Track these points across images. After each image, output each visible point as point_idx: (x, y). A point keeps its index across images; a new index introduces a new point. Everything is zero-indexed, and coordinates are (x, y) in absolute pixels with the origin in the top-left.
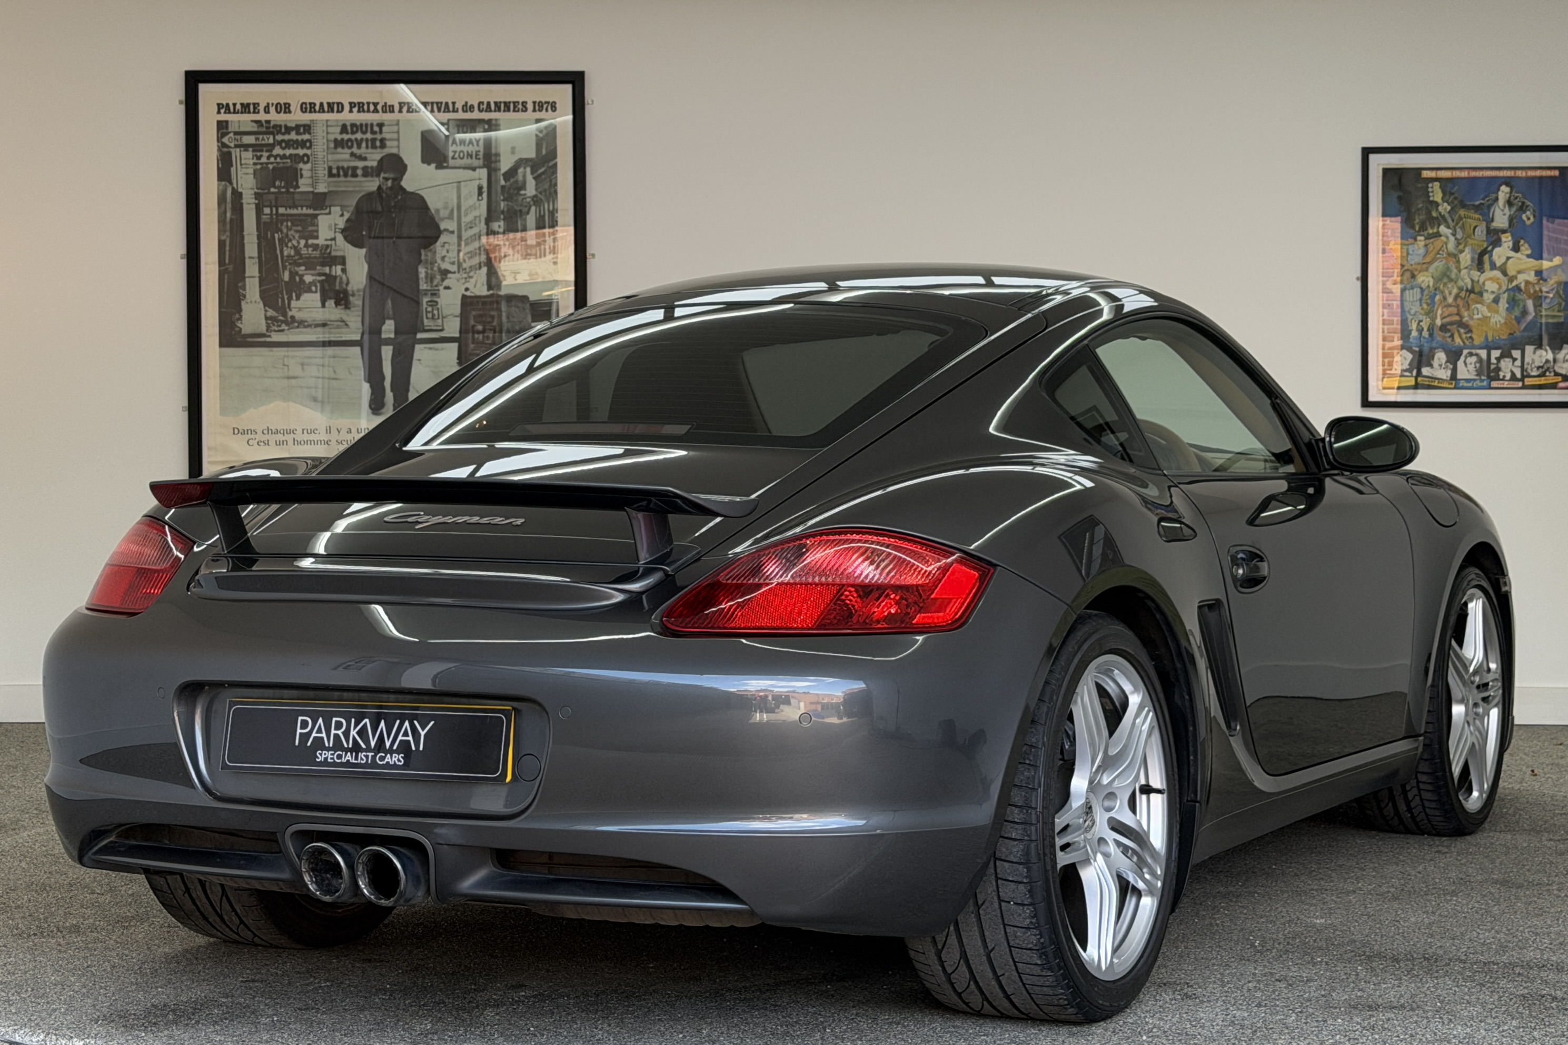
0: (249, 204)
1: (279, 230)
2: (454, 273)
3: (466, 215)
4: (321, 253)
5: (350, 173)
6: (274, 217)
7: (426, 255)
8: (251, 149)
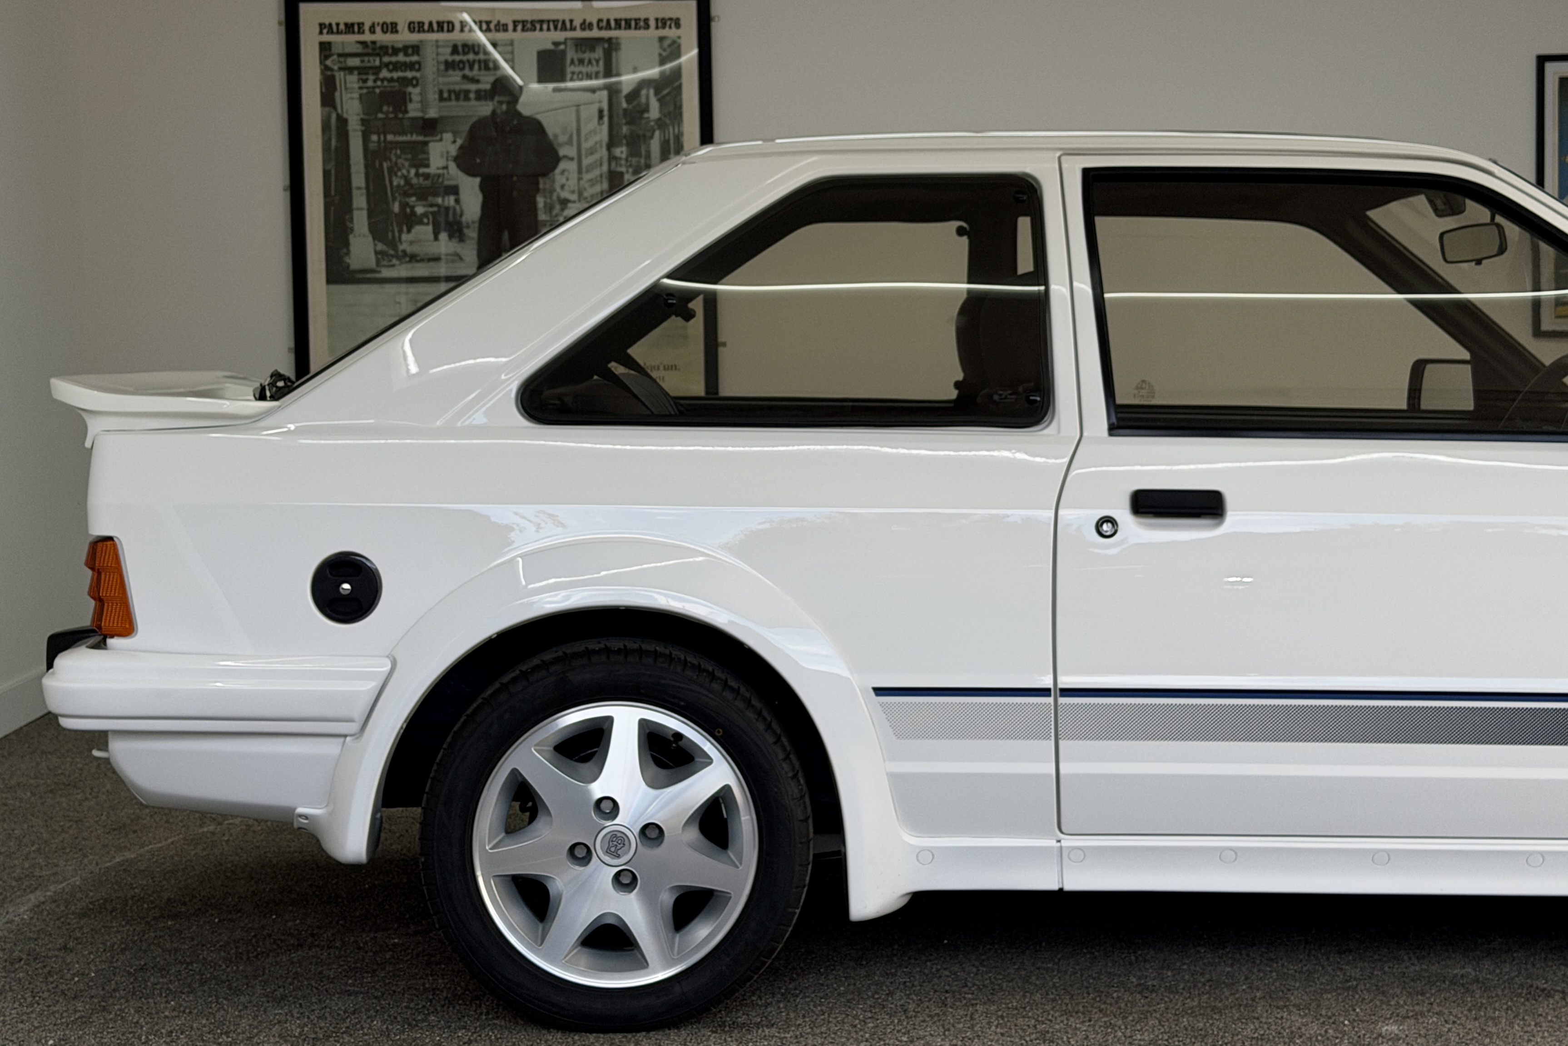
0: (355, 130)
1: (387, 158)
3: (586, 140)
4: (433, 183)
5: (462, 96)
6: (383, 145)
8: (356, 72)
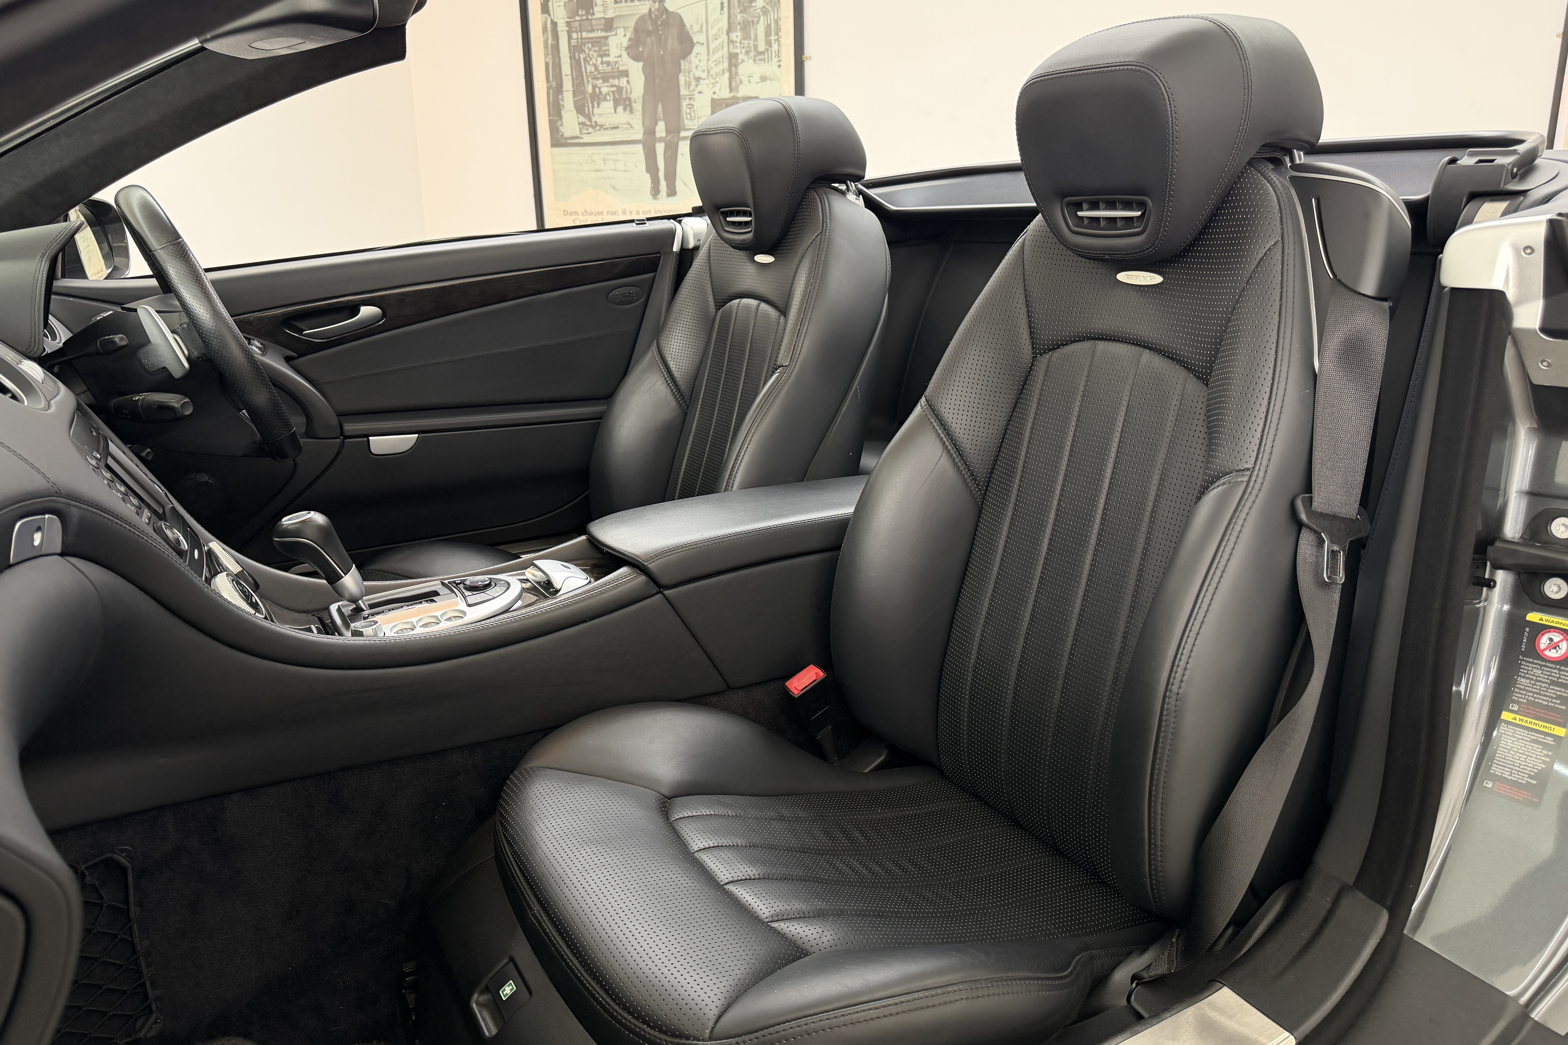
0: (562, 31)
1: (583, 51)
2: (704, 79)
3: (712, 29)
4: (612, 69)
6: (580, 40)
7: (685, 65)
